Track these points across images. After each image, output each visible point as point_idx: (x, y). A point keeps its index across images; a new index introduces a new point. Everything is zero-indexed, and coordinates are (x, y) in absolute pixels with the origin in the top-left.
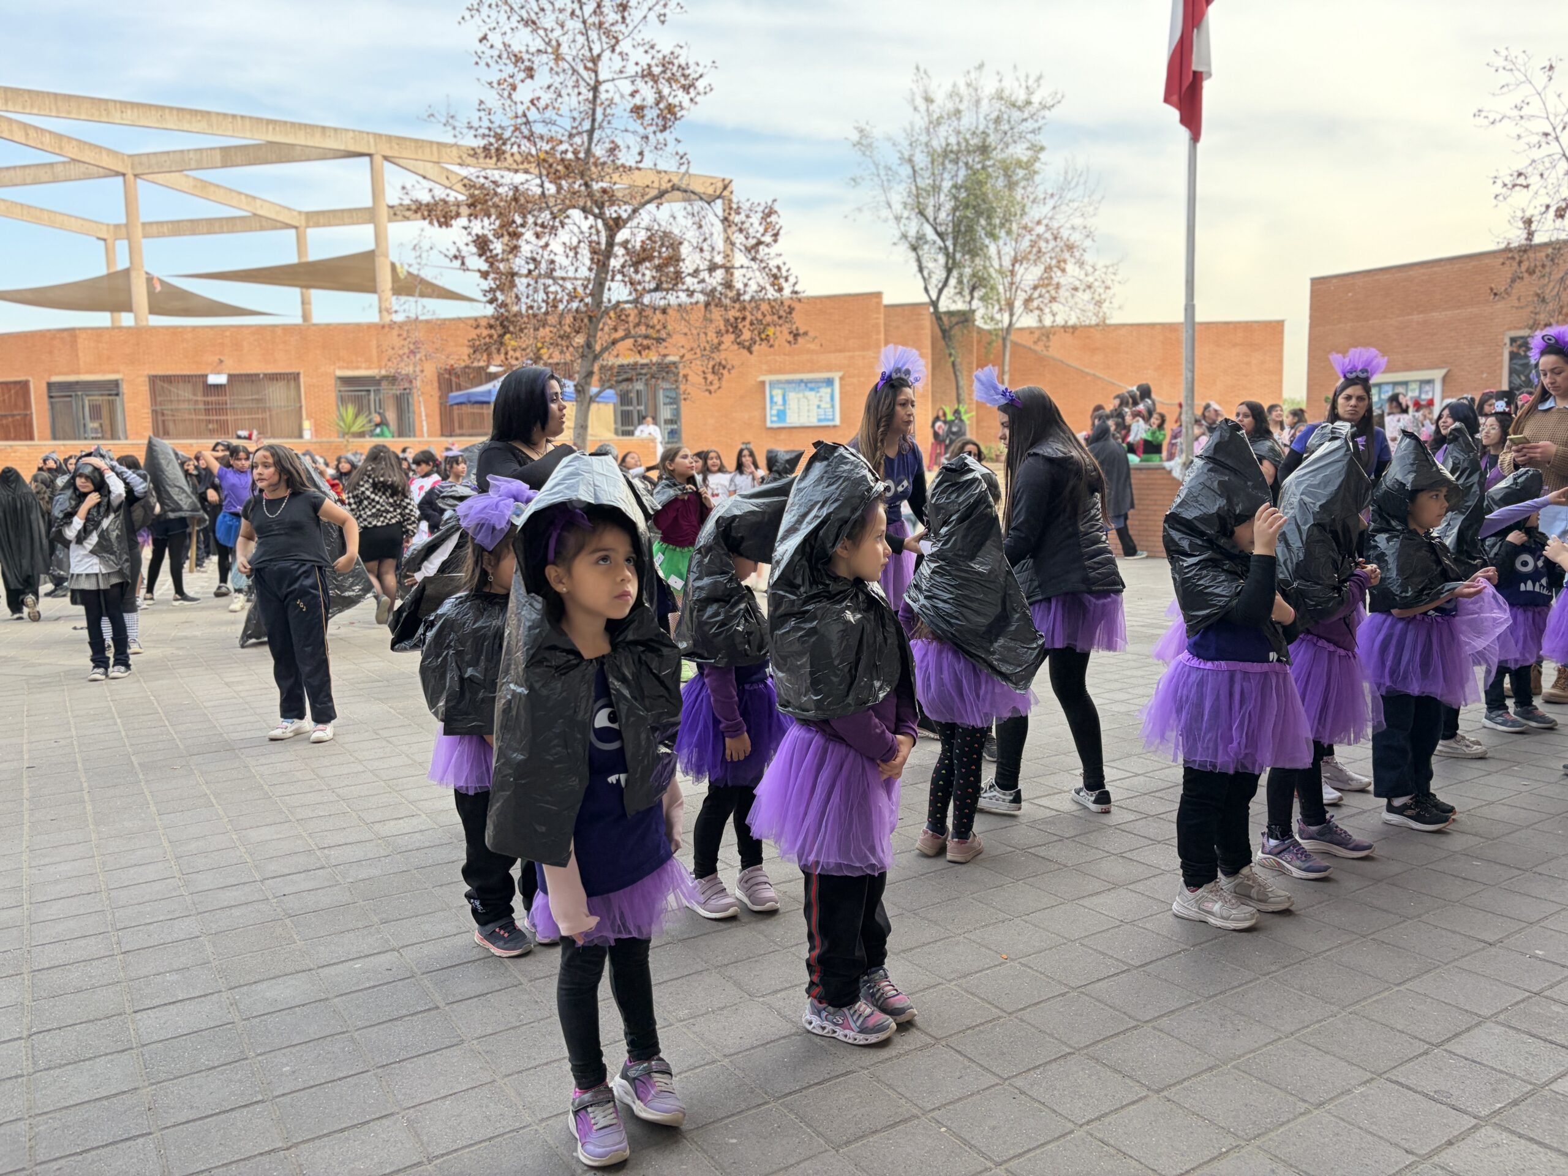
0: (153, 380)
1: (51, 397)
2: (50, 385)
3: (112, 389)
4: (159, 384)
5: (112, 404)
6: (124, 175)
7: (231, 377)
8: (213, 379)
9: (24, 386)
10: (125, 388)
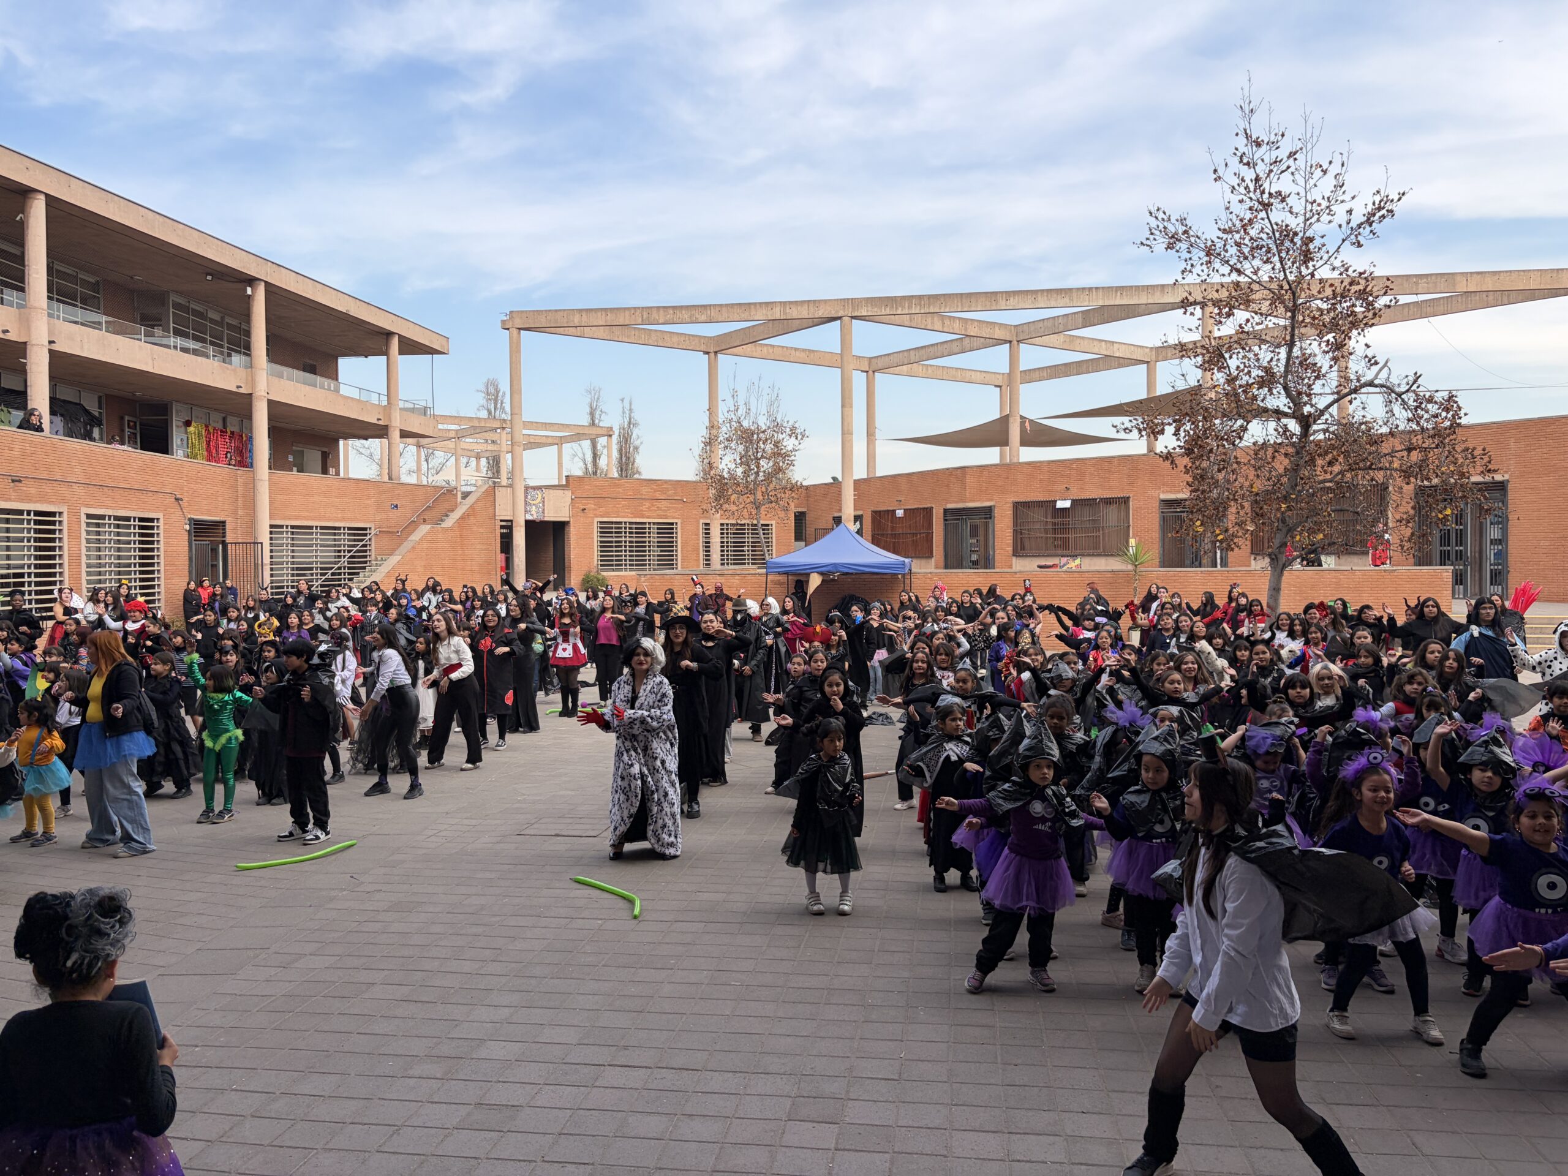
0: (1017, 505)
1: (945, 520)
2: (946, 511)
3: (987, 513)
4: (1020, 508)
5: (987, 524)
6: (1010, 342)
7: (1074, 501)
8: (1060, 504)
9: (929, 511)
10: (997, 513)
